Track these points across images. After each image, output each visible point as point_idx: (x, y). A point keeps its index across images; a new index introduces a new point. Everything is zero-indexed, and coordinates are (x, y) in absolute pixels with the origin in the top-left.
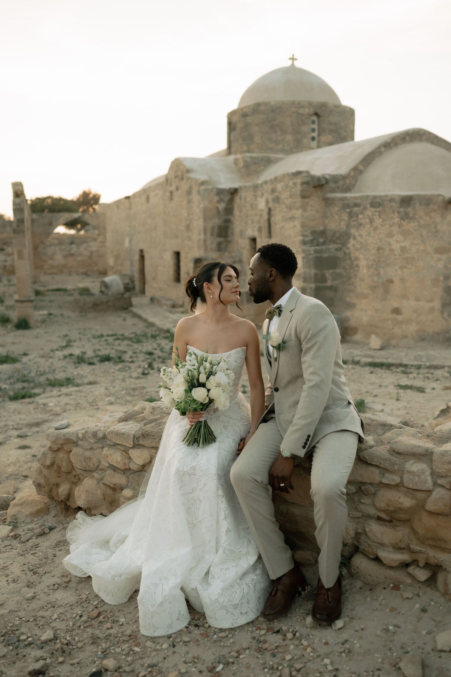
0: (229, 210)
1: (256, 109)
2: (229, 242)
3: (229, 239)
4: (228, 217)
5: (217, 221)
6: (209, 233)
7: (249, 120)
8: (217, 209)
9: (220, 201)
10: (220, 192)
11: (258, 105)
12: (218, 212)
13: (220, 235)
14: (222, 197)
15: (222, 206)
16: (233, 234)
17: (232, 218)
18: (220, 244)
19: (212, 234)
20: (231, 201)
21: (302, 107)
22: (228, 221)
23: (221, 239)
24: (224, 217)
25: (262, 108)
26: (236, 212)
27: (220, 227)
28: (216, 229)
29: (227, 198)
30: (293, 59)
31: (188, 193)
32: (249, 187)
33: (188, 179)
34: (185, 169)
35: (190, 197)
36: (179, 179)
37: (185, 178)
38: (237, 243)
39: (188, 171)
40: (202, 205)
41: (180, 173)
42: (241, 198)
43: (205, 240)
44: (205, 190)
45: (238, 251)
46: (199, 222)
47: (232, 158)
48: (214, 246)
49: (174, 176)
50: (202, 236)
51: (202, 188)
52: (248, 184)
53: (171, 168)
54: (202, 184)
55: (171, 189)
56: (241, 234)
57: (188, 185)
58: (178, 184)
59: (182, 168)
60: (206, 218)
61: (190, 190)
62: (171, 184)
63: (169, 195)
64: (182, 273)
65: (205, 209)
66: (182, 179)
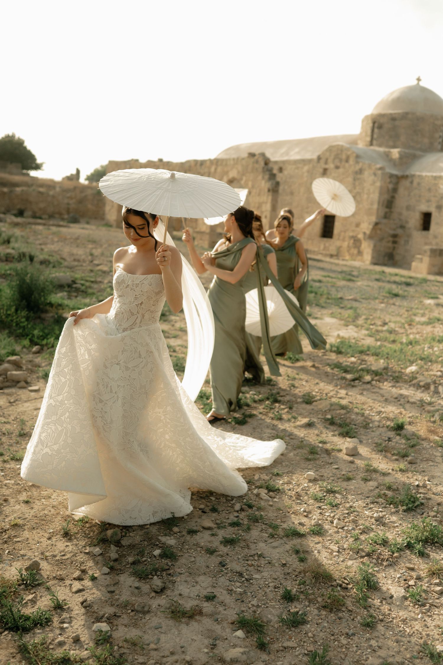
0: (395, 190)
1: (405, 116)
2: (391, 212)
3: (392, 210)
4: (394, 194)
5: (386, 197)
6: (381, 204)
7: (397, 123)
8: (388, 187)
9: (390, 182)
10: (391, 176)
11: (407, 113)
12: (388, 190)
13: (387, 207)
14: (392, 179)
15: (391, 186)
16: (395, 207)
17: (396, 196)
18: (386, 213)
19: (383, 206)
20: (397, 183)
22: (393, 197)
23: (387, 210)
24: (391, 195)
25: (410, 116)
26: (402, 191)
27: (388, 201)
28: (385, 202)
29: (394, 180)
30: (419, 80)
31: (356, 173)
32: (426, 176)
33: (357, 162)
34: (355, 155)
35: (359, 176)
36: (341, 160)
37: (352, 161)
38: (400, 214)
39: (358, 157)
40: (378, 184)
41: (344, 157)
42: (412, 182)
43: (378, 209)
44: (383, 174)
45: (400, 220)
46: (372, 196)
47: (382, 149)
48: (382, 214)
49: (332, 157)
50: (375, 206)
51: (380, 172)
52: (424, 174)
53: (327, 150)
54: (381, 169)
55: (327, 166)
56: (408, 208)
57: (358, 167)
58: (338, 164)
59: (349, 153)
60: (381, 194)
61: (361, 171)
62: (326, 163)
63: (321, 170)
64: (336, 231)
65: (381, 188)
66: (347, 161)
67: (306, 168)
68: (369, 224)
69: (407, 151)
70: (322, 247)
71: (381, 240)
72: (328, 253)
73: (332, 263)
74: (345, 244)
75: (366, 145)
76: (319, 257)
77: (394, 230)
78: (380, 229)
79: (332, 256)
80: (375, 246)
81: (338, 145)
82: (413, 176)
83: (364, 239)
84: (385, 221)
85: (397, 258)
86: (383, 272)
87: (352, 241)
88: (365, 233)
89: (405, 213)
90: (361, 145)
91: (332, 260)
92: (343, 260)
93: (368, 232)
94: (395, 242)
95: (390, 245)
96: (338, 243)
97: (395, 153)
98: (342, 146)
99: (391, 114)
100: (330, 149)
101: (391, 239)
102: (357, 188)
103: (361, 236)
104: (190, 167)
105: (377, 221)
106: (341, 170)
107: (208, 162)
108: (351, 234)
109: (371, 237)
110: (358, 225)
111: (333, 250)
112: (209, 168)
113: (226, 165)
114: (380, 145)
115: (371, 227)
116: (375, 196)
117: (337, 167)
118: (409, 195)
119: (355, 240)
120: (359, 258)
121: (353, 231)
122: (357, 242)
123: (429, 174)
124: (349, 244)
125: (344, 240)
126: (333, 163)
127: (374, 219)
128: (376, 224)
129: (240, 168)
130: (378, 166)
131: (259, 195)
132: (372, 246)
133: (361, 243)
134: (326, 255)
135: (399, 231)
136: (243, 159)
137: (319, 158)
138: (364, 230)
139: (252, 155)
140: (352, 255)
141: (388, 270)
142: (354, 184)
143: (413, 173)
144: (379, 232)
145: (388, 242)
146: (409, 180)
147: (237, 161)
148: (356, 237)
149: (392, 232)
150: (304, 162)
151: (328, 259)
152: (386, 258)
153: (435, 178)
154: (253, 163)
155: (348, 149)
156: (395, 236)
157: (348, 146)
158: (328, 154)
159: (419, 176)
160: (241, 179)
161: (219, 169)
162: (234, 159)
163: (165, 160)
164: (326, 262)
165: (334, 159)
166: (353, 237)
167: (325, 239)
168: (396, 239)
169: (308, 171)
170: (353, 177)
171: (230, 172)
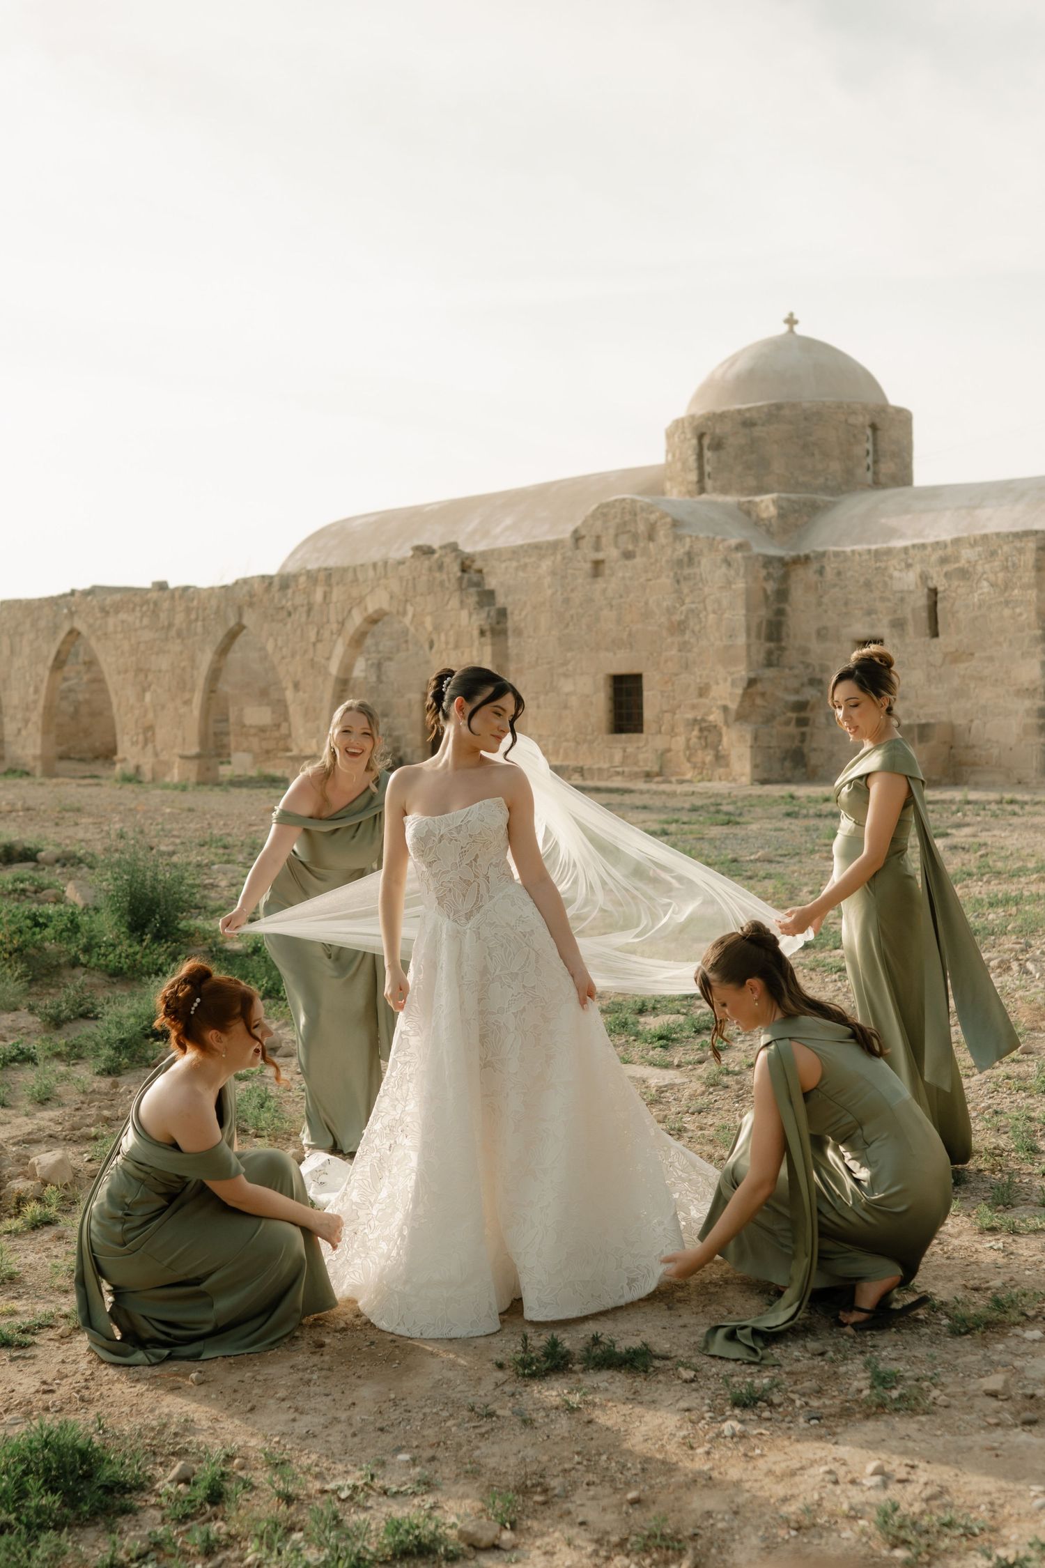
0: (782, 595)
1: (774, 413)
2: (782, 649)
3: (783, 644)
4: (782, 606)
5: (763, 613)
6: (753, 634)
7: (758, 432)
8: (765, 590)
9: (768, 577)
10: (768, 561)
11: (778, 407)
12: (766, 597)
13: (770, 638)
14: (771, 570)
15: (771, 586)
16: (788, 636)
17: (788, 609)
18: (769, 653)
19: (758, 637)
20: (785, 578)
21: (854, 413)
22: (780, 612)
23: (772, 645)
24: (775, 607)
25: (787, 412)
26: (798, 594)
27: (770, 623)
28: (764, 624)
29: (777, 572)
30: (790, 321)
31: (680, 563)
32: (853, 552)
33: (678, 538)
34: (668, 520)
35: (687, 571)
36: (635, 537)
37: (662, 536)
38: (805, 651)
39: (676, 524)
40: (740, 585)
41: (642, 528)
42: (821, 572)
43: (749, 646)
44: (747, 559)
45: (807, 666)
46: (726, 615)
47: (731, 499)
48: (761, 657)
49: (612, 532)
50: (741, 640)
51: (739, 555)
52: (848, 549)
53: (593, 515)
54: (739, 547)
55: (600, 556)
56: (822, 634)
57: (681, 551)
58: (630, 547)
59: (653, 517)
60: (749, 608)
61: (690, 559)
62: (597, 547)
63: (588, 566)
64: (648, 713)
65: (748, 592)
66: (651, 537)
67: (546, 565)
68: (733, 684)
69: (793, 496)
70: (618, 757)
71: (769, 720)
72: (636, 769)
73: (656, 793)
74: (679, 743)
75: (689, 493)
76: (617, 783)
77: (797, 691)
78: (763, 694)
79: (648, 776)
80: (756, 738)
81: (624, 500)
82: (824, 554)
83: (726, 723)
84: (769, 673)
85: (814, 759)
86: (792, 797)
87: (696, 733)
88: (725, 709)
89: (816, 646)
90: (675, 493)
91: (653, 786)
92: (681, 782)
93: (733, 706)
94: (802, 722)
95: (792, 729)
96: (659, 742)
97: (767, 504)
98: (633, 501)
99: (739, 412)
100: (603, 512)
101: (794, 715)
102: (687, 600)
103: (715, 717)
104: (251, 595)
105: (752, 675)
106: (639, 561)
107: (302, 579)
108: (690, 716)
109: (741, 717)
110: (703, 691)
111: (647, 760)
112: (308, 593)
113: (356, 580)
114: (724, 490)
115: (739, 691)
116: (738, 616)
117: (628, 555)
118: (819, 604)
119: (701, 730)
120: (721, 770)
121: (694, 707)
122: (707, 733)
123: (857, 547)
124: (688, 740)
125: (672, 732)
126: (616, 546)
127: (742, 671)
128: (752, 682)
129: (395, 586)
130: (733, 542)
131: (457, 647)
132: (749, 737)
133: (720, 735)
134: (634, 776)
135: (810, 694)
136: (401, 563)
137: (577, 538)
138: (720, 703)
139: (425, 551)
140: (700, 768)
141: (802, 791)
142: (679, 591)
143: (820, 549)
144: (759, 701)
145: (787, 723)
146: (815, 566)
147: (384, 568)
148: (703, 720)
149: (793, 698)
150: (538, 549)
151: (641, 785)
152: (788, 764)
153: (877, 554)
154: (430, 569)
155: (649, 509)
156: (801, 706)
157: (647, 500)
158: (599, 523)
159: (837, 554)
160: (405, 613)
161: (337, 594)
162: (375, 565)
163: (172, 585)
164: (641, 792)
165: (617, 536)
166: (695, 720)
167: (624, 736)
168: (803, 715)
169: (553, 573)
170: (672, 574)
171: (368, 599)
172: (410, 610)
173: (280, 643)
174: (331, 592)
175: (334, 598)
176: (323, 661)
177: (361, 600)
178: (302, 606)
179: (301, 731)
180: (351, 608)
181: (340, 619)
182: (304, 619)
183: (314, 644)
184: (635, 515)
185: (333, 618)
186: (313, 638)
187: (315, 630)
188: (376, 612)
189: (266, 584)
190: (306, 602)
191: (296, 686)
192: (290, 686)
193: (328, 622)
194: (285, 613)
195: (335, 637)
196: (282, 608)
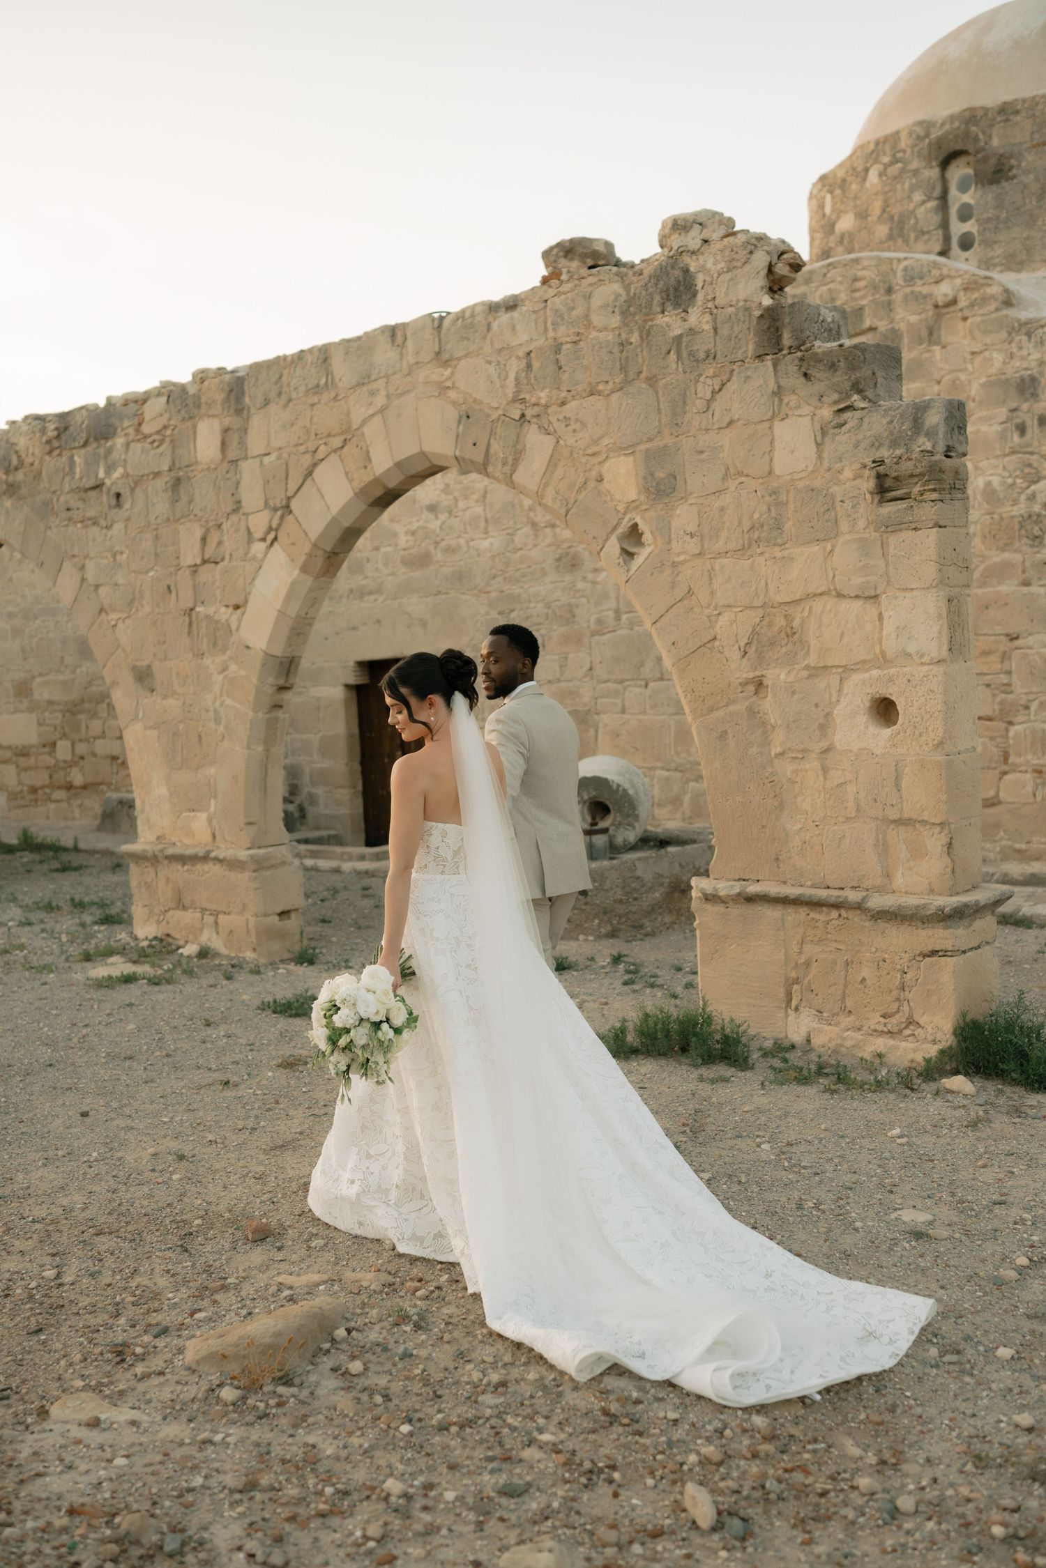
34: (995, 291)
39: (1011, 300)
139: (583, 262)
160: (517, 458)
170: (1002, 412)
171: (373, 431)
172: (537, 444)
173: (90, 575)
174: (245, 430)
175: (256, 444)
176: (224, 614)
177: (348, 435)
178: (157, 475)
179: (161, 791)
180: (315, 465)
181: (278, 501)
182: (161, 506)
183: (194, 569)
184: (889, 291)
185: (252, 496)
186: (191, 554)
187: (198, 533)
188: (399, 465)
189: (51, 433)
190: (166, 468)
191: (143, 677)
192: (127, 678)
193: (237, 507)
194: (106, 499)
195: (258, 548)
196: (98, 487)
